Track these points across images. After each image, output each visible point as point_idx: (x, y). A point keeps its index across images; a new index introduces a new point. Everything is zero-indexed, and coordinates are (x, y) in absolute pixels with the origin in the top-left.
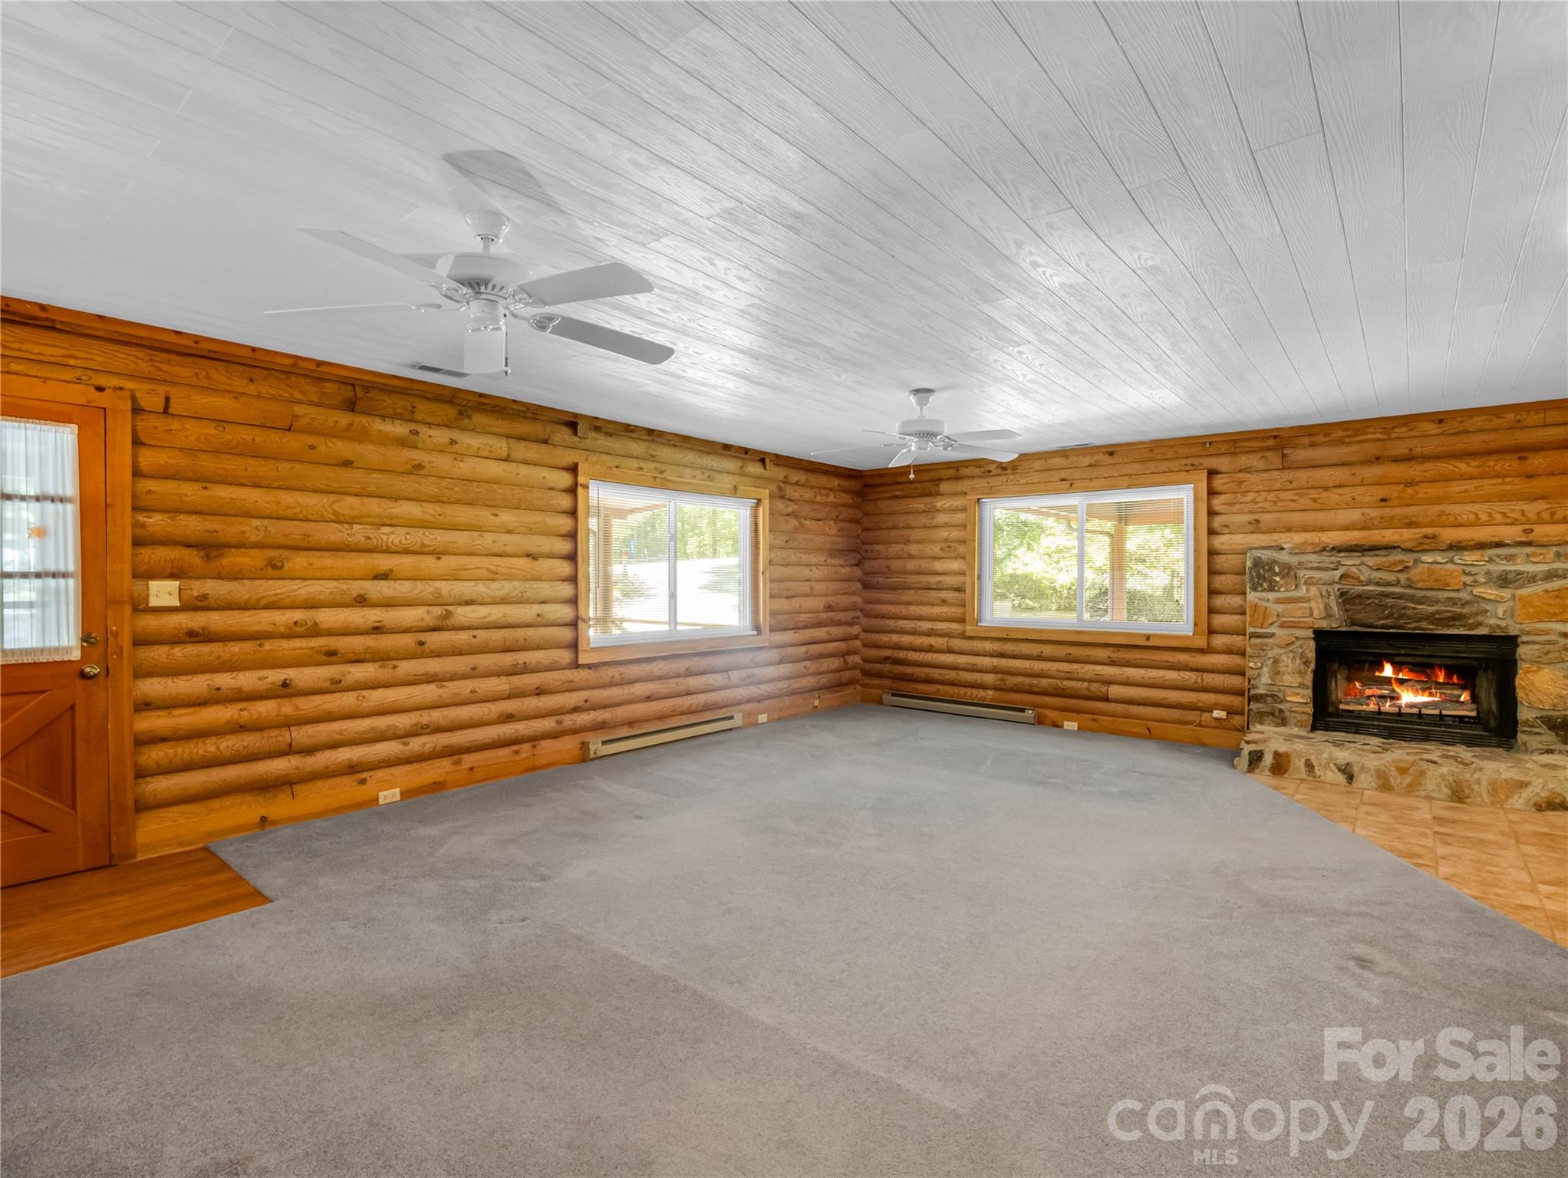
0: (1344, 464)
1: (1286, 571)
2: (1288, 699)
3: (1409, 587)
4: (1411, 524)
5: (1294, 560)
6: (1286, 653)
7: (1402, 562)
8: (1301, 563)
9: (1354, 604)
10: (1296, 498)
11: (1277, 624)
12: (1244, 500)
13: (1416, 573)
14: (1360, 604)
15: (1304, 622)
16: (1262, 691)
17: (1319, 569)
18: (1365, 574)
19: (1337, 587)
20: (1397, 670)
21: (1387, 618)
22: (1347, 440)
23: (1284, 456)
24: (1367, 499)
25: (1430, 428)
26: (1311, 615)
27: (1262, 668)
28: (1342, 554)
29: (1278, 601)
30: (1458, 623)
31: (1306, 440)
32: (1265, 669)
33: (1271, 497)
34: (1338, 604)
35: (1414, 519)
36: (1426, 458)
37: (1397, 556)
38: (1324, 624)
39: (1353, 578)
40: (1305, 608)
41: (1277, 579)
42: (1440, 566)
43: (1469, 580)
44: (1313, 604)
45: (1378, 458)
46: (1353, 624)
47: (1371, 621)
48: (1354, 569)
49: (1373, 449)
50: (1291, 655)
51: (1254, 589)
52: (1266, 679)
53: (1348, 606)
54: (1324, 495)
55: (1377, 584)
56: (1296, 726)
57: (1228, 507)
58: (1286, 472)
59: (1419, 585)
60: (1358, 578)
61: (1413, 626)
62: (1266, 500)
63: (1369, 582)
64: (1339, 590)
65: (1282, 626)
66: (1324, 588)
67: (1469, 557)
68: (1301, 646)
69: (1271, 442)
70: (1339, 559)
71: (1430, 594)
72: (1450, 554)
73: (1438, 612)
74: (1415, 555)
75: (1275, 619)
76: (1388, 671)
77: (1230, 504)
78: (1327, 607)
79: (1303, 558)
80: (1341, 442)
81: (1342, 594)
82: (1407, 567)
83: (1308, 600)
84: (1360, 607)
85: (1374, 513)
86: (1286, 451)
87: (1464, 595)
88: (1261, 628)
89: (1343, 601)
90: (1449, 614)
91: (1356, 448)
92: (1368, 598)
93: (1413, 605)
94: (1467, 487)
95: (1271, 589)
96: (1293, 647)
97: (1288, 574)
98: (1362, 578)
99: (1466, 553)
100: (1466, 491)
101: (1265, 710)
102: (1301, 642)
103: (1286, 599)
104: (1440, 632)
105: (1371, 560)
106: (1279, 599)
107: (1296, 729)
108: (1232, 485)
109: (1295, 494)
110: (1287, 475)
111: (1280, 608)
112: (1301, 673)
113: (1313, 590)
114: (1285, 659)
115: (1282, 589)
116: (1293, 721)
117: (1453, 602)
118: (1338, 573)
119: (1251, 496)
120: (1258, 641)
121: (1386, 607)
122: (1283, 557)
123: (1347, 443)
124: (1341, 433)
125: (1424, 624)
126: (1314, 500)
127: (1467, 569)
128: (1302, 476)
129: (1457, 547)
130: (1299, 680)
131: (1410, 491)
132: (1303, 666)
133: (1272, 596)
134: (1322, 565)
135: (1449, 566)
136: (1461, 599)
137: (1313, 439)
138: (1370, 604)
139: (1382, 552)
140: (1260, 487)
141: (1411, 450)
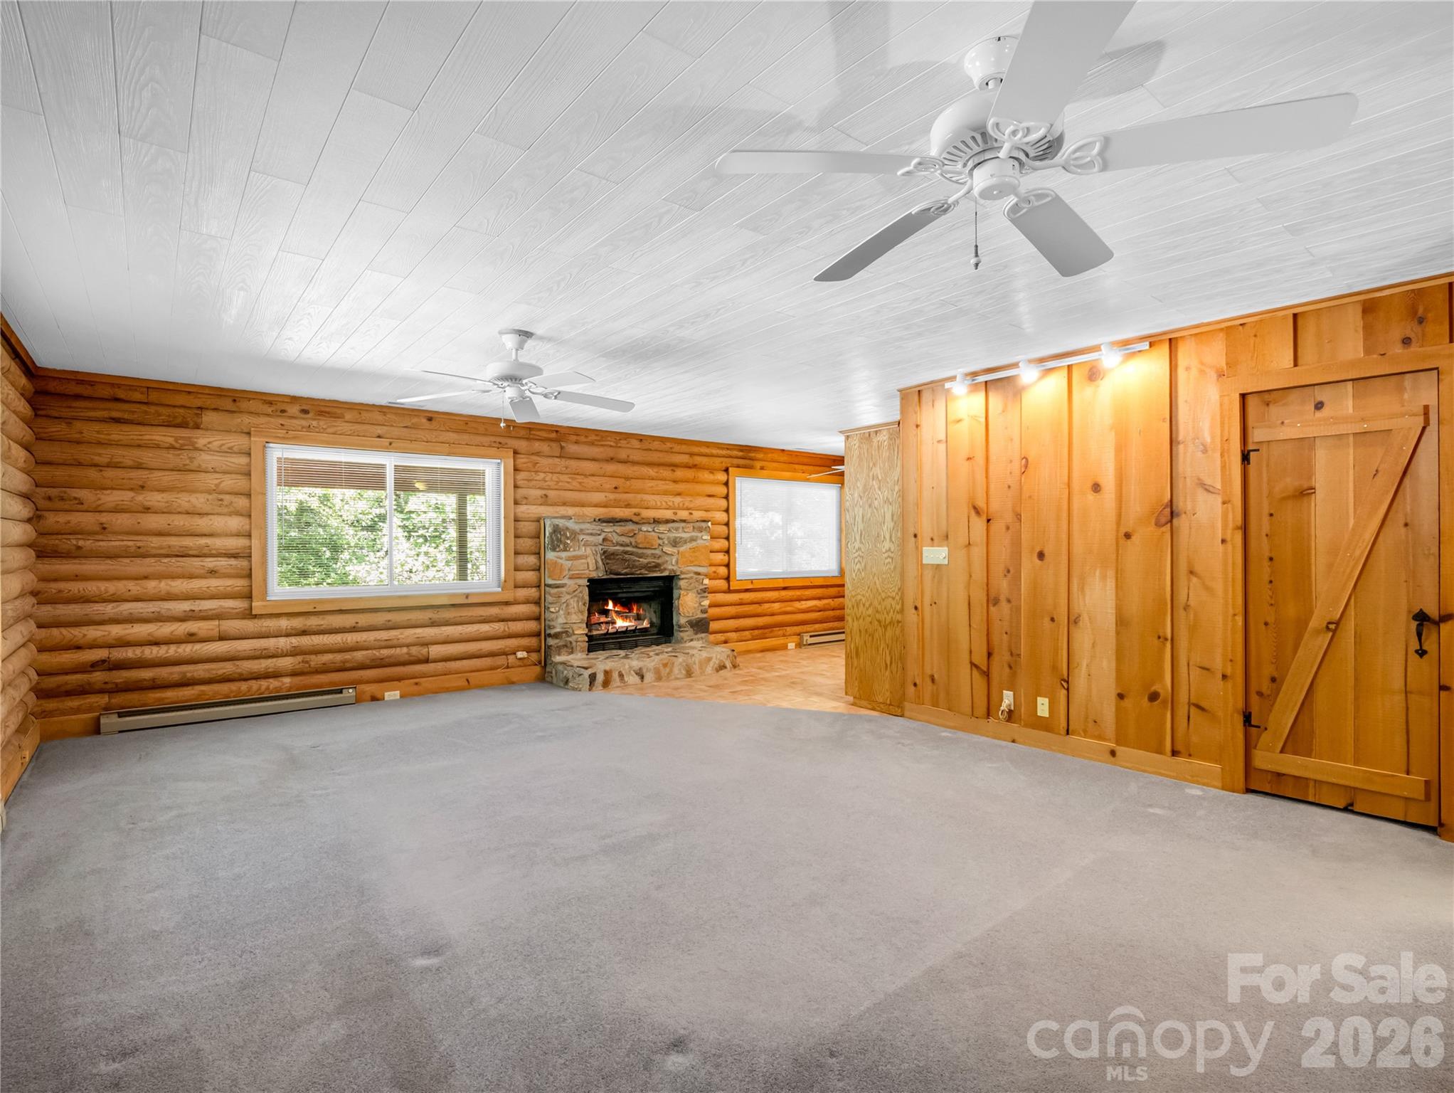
0: (594, 460)
1: (573, 536)
2: (576, 632)
3: (636, 547)
4: (628, 506)
5: (577, 527)
6: (572, 598)
7: (633, 530)
8: (581, 530)
9: (610, 559)
10: (570, 480)
11: (567, 576)
12: (537, 478)
13: (640, 537)
14: (614, 559)
15: (584, 574)
16: (558, 630)
17: (591, 534)
18: (616, 538)
19: (601, 547)
20: (615, 605)
21: (627, 568)
22: (596, 443)
23: (562, 448)
24: (608, 486)
25: (635, 443)
26: (588, 568)
27: (559, 611)
28: (604, 524)
29: (569, 559)
30: (657, 569)
31: (574, 438)
32: (561, 612)
33: (555, 477)
34: (602, 560)
35: (630, 502)
36: (634, 463)
37: (630, 526)
38: (594, 575)
39: (610, 541)
40: (583, 564)
41: (569, 542)
42: (648, 533)
43: (660, 542)
44: (589, 560)
45: (612, 459)
46: (611, 573)
47: (620, 570)
48: (610, 535)
49: (610, 452)
50: (576, 599)
51: (554, 549)
52: (561, 620)
53: (608, 561)
54: (585, 480)
55: (622, 545)
56: (580, 652)
57: (526, 482)
58: (563, 460)
59: (640, 546)
60: (612, 541)
61: (638, 572)
62: (552, 480)
63: (618, 544)
64: (602, 549)
65: (570, 578)
66: (593, 548)
67: (662, 528)
68: (581, 592)
69: (553, 435)
70: (601, 528)
71: (645, 551)
72: (653, 526)
73: (649, 563)
74: (638, 526)
75: (567, 572)
76: (610, 606)
77: (528, 480)
78: (596, 562)
79: (583, 526)
80: (592, 444)
81: (605, 552)
82: (635, 534)
83: (586, 557)
84: (614, 561)
85: (612, 496)
86: (563, 444)
87: (657, 552)
88: (558, 580)
89: (605, 557)
90: (654, 564)
91: (602, 449)
92: (617, 555)
93: (637, 559)
94: (652, 484)
95: (565, 550)
96: (576, 592)
97: (574, 538)
98: (614, 541)
99: (660, 526)
100: (652, 487)
101: (560, 644)
102: (581, 588)
103: (574, 557)
104: (649, 575)
105: (618, 529)
106: (569, 557)
107: (580, 654)
108: (530, 465)
109: (570, 478)
110: (563, 462)
111: (569, 563)
112: (582, 612)
113: (589, 551)
114: (572, 603)
115: (571, 550)
116: (578, 648)
117: (654, 556)
118: (601, 538)
119: (542, 475)
120: (556, 590)
121: (626, 560)
122: (570, 524)
123: (597, 445)
124: (593, 437)
125: (643, 571)
126: (580, 483)
127: (660, 536)
128: (573, 463)
129: (656, 521)
130: (581, 617)
131: (628, 482)
132: (583, 607)
133: (564, 554)
134: (594, 532)
135: (653, 533)
136: (657, 554)
137: (578, 438)
138: (618, 559)
139: (622, 524)
140: (547, 470)
141: (628, 456)
